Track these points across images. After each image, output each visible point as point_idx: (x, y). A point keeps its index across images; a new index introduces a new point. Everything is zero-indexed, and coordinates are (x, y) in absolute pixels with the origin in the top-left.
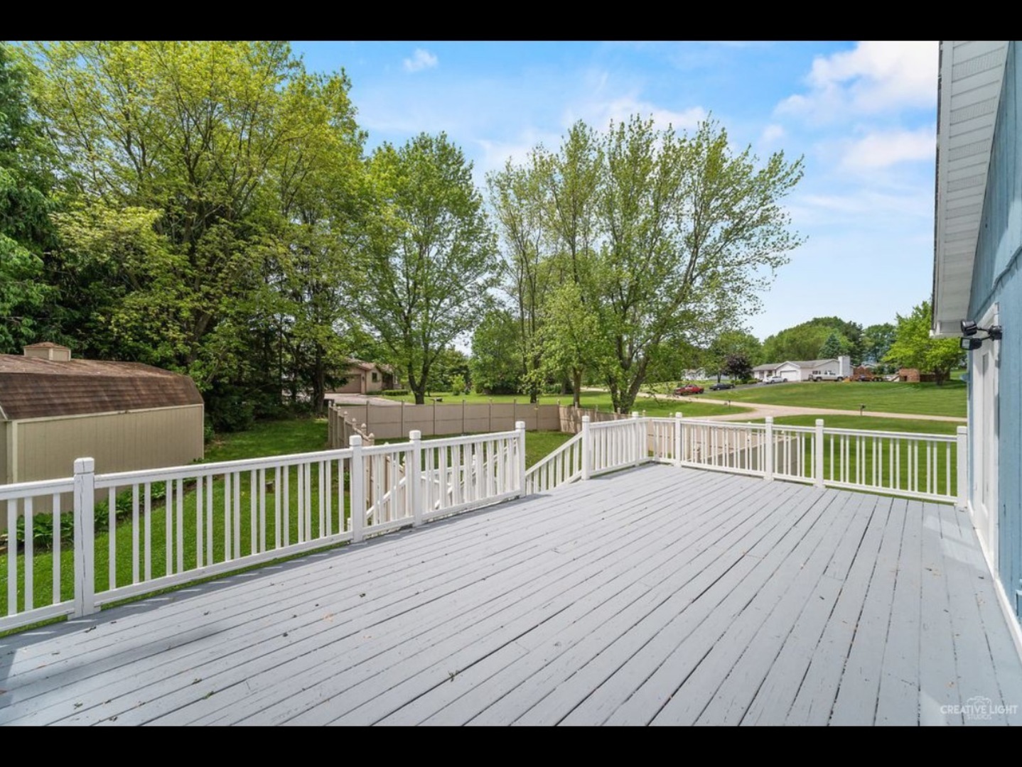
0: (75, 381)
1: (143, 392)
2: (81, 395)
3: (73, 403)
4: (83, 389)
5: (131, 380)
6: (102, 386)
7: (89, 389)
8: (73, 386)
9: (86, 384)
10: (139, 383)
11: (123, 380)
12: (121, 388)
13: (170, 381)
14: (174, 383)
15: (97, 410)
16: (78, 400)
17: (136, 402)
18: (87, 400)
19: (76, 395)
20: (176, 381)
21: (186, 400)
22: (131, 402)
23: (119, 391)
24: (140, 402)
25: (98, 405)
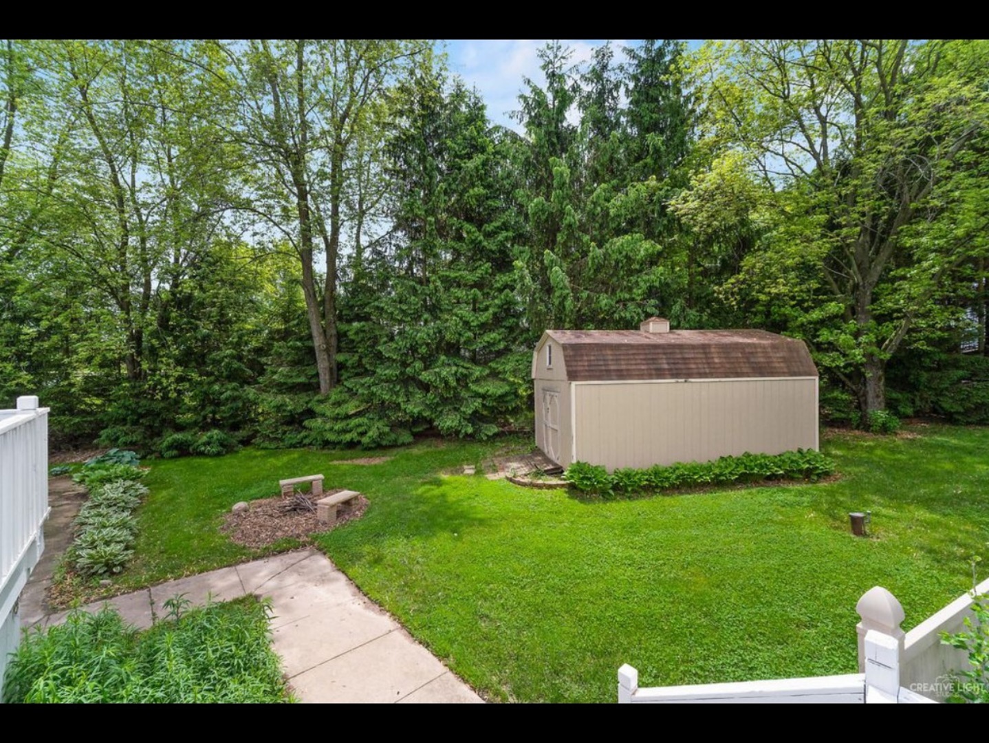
0: (638, 349)
1: (716, 360)
2: (639, 362)
3: (628, 370)
4: (642, 357)
5: (704, 347)
6: (664, 354)
7: (649, 357)
8: (634, 354)
9: (647, 351)
10: (713, 350)
11: (693, 347)
12: (687, 356)
13: (764, 347)
14: (769, 350)
15: (650, 377)
16: (634, 367)
17: (702, 371)
18: (643, 367)
19: (633, 362)
20: (774, 347)
21: (785, 370)
22: (695, 371)
23: (684, 359)
24: (707, 371)
25: (653, 372)
